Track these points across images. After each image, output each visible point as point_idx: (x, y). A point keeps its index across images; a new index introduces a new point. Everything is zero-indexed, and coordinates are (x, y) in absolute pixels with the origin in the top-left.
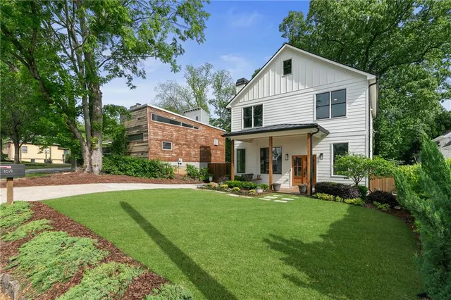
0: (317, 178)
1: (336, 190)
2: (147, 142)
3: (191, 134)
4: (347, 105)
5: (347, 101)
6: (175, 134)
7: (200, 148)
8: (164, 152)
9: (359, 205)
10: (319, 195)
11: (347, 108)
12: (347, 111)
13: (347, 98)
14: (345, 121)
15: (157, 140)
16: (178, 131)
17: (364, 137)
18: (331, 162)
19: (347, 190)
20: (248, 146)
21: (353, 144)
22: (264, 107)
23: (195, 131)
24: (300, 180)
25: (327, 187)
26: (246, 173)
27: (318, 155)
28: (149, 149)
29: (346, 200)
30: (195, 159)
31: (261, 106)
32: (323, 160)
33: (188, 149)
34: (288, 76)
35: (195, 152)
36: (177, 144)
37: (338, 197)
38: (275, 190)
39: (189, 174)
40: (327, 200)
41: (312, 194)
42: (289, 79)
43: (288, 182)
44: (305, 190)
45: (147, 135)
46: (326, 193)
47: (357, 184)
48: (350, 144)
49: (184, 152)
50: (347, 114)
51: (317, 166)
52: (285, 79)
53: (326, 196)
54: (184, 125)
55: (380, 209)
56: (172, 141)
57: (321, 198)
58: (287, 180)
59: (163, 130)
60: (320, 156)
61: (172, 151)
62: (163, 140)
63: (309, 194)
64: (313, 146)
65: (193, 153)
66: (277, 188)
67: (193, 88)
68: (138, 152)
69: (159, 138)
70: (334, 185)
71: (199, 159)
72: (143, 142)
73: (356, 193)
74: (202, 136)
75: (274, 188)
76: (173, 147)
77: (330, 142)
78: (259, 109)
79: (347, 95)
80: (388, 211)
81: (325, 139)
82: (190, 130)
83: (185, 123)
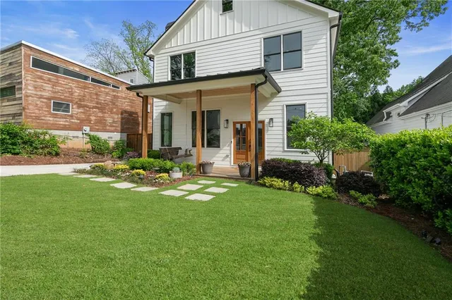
0: (266, 153)
1: (293, 171)
2: (20, 98)
3: (107, 94)
4: (304, 53)
5: (303, 48)
6: (77, 92)
7: (122, 114)
8: (55, 116)
9: (329, 197)
10: (268, 180)
11: (304, 57)
12: (304, 61)
13: (303, 44)
14: (300, 74)
15: (41, 97)
16: (85, 88)
17: (325, 96)
18: (283, 131)
19: (310, 172)
20: (176, 109)
21: (312, 106)
22: (196, 55)
23: (114, 91)
24: (244, 156)
25: (279, 168)
26: (173, 147)
27: (267, 121)
28: (24, 109)
29: (310, 189)
30: (113, 128)
31: (194, 53)
32: (273, 128)
33: (100, 114)
34: (228, 14)
35: (113, 118)
36: (80, 106)
37: (296, 185)
38: (204, 173)
39: (93, 150)
40: (280, 189)
41: (257, 179)
42: (230, 19)
43: (228, 159)
44: (247, 171)
45: (21, 89)
46: (278, 177)
47: (321, 161)
48: (307, 106)
49: (93, 118)
50: (304, 65)
51: (266, 136)
52: (223, 17)
53: (278, 182)
54: (93, 80)
55: (362, 204)
56: (72, 101)
57: (271, 186)
58: (227, 156)
59: (55, 84)
60: (269, 122)
61: (72, 116)
62: (53, 98)
63: (253, 177)
64: (259, 109)
65: (109, 120)
66: (208, 169)
67: (132, 47)
68: (8, 115)
69: (46, 94)
70: (289, 163)
71: (119, 129)
72: (15, 100)
73: (323, 177)
74: (124, 98)
75: (203, 169)
76: (74, 110)
77: (281, 104)
78: (190, 58)
79: (303, 40)
80: (375, 208)
81: (275, 99)
82: (103, 89)
83: (96, 78)
